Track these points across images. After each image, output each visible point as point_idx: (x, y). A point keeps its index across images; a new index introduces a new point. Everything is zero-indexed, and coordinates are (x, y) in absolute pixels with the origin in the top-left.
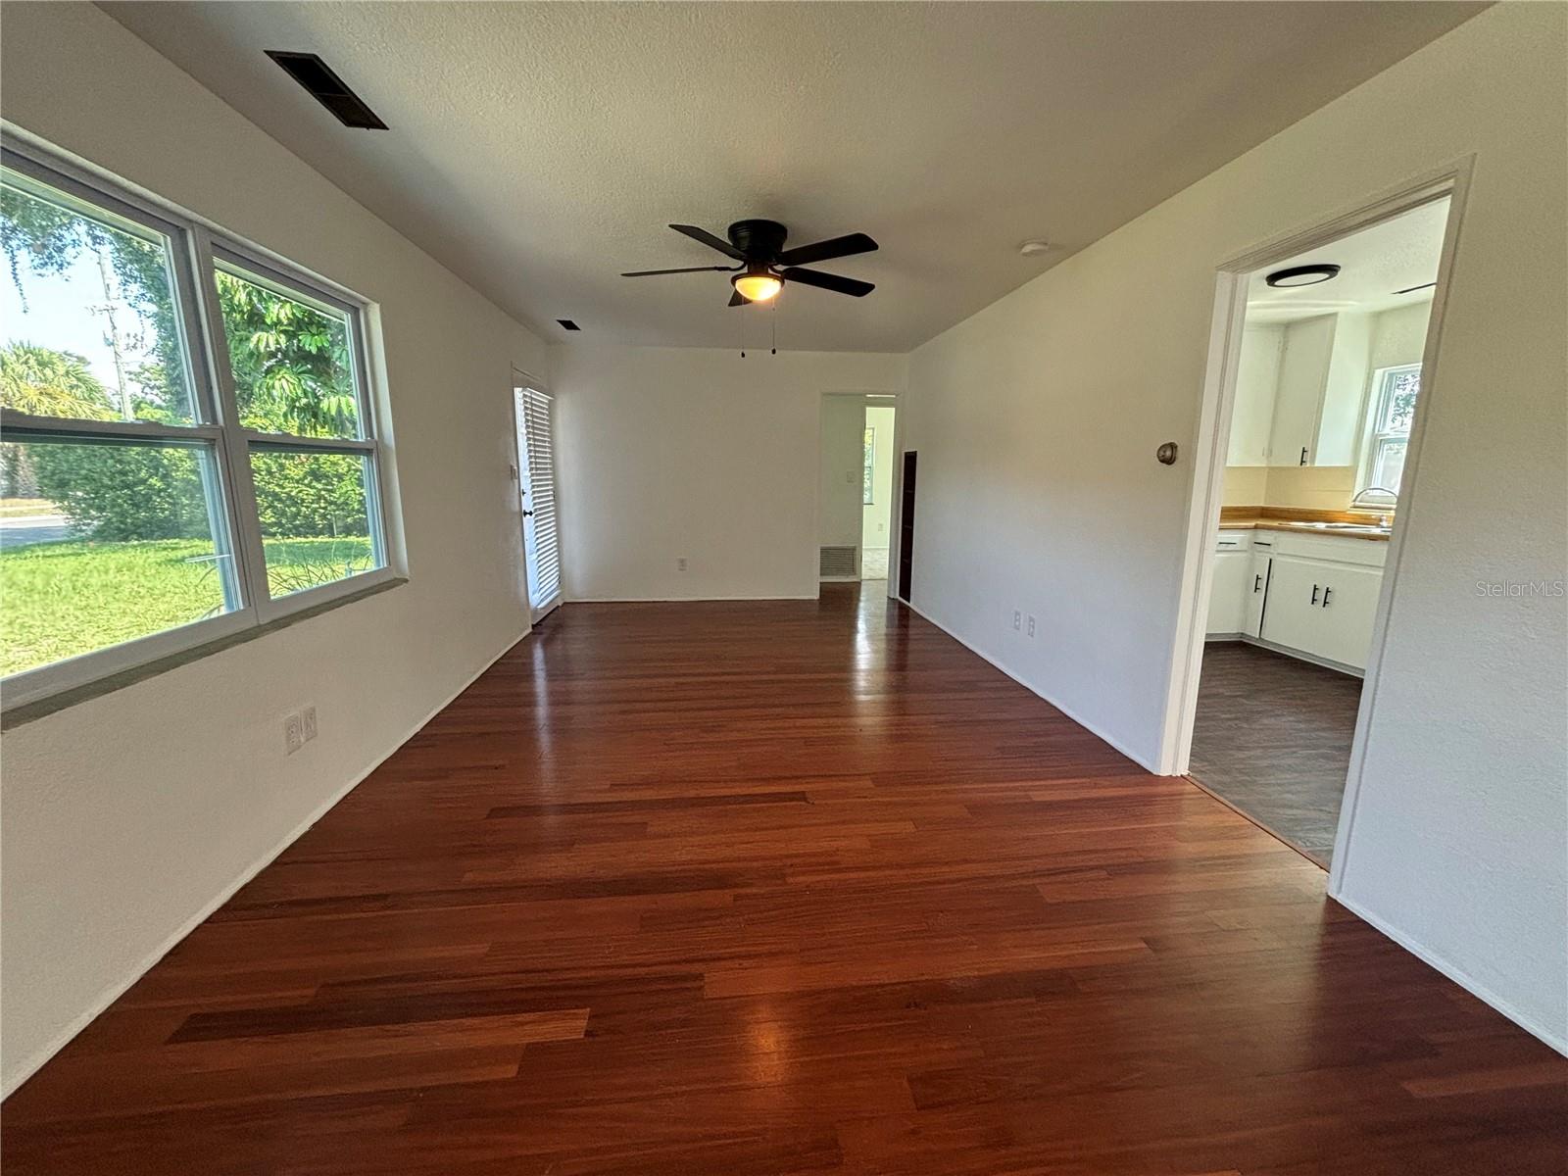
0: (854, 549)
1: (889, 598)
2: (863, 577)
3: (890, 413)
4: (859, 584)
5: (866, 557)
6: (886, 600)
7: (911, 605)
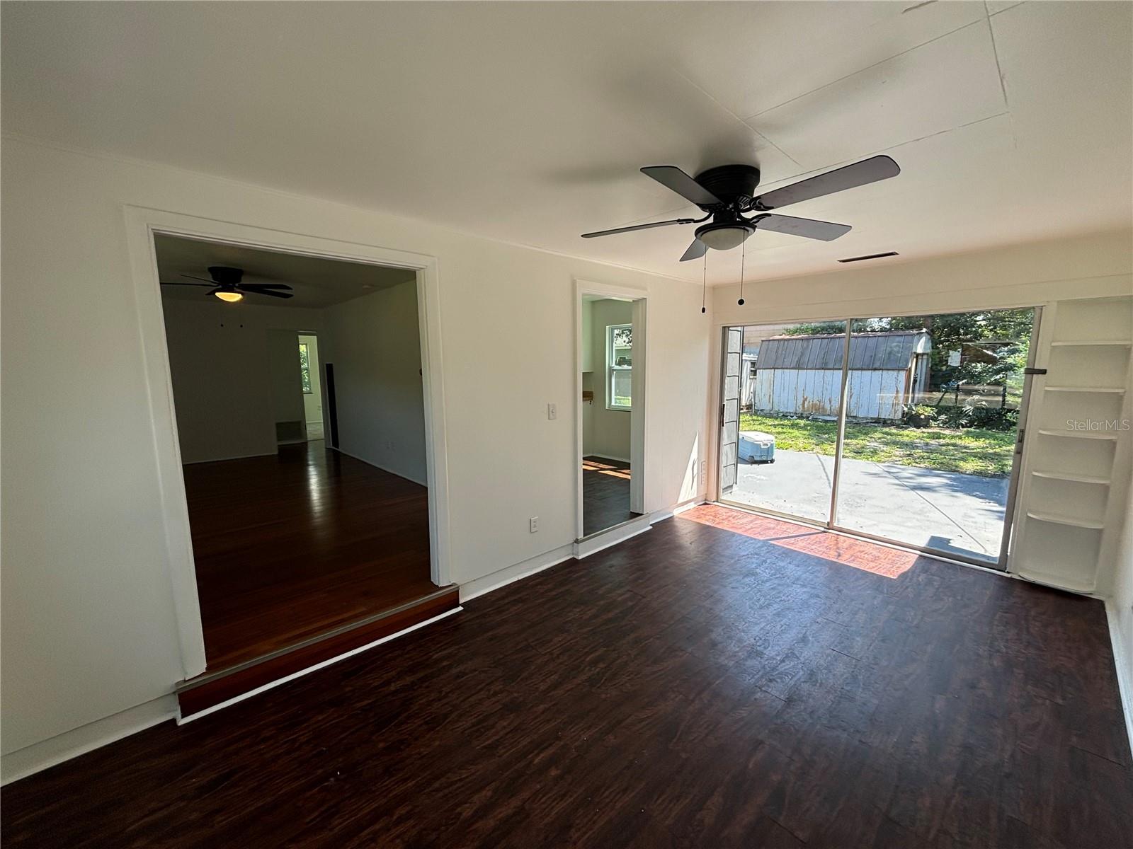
0: (299, 423)
1: (326, 448)
2: (309, 439)
3: (313, 340)
4: (306, 443)
5: (309, 429)
6: (324, 449)
7: (340, 450)
